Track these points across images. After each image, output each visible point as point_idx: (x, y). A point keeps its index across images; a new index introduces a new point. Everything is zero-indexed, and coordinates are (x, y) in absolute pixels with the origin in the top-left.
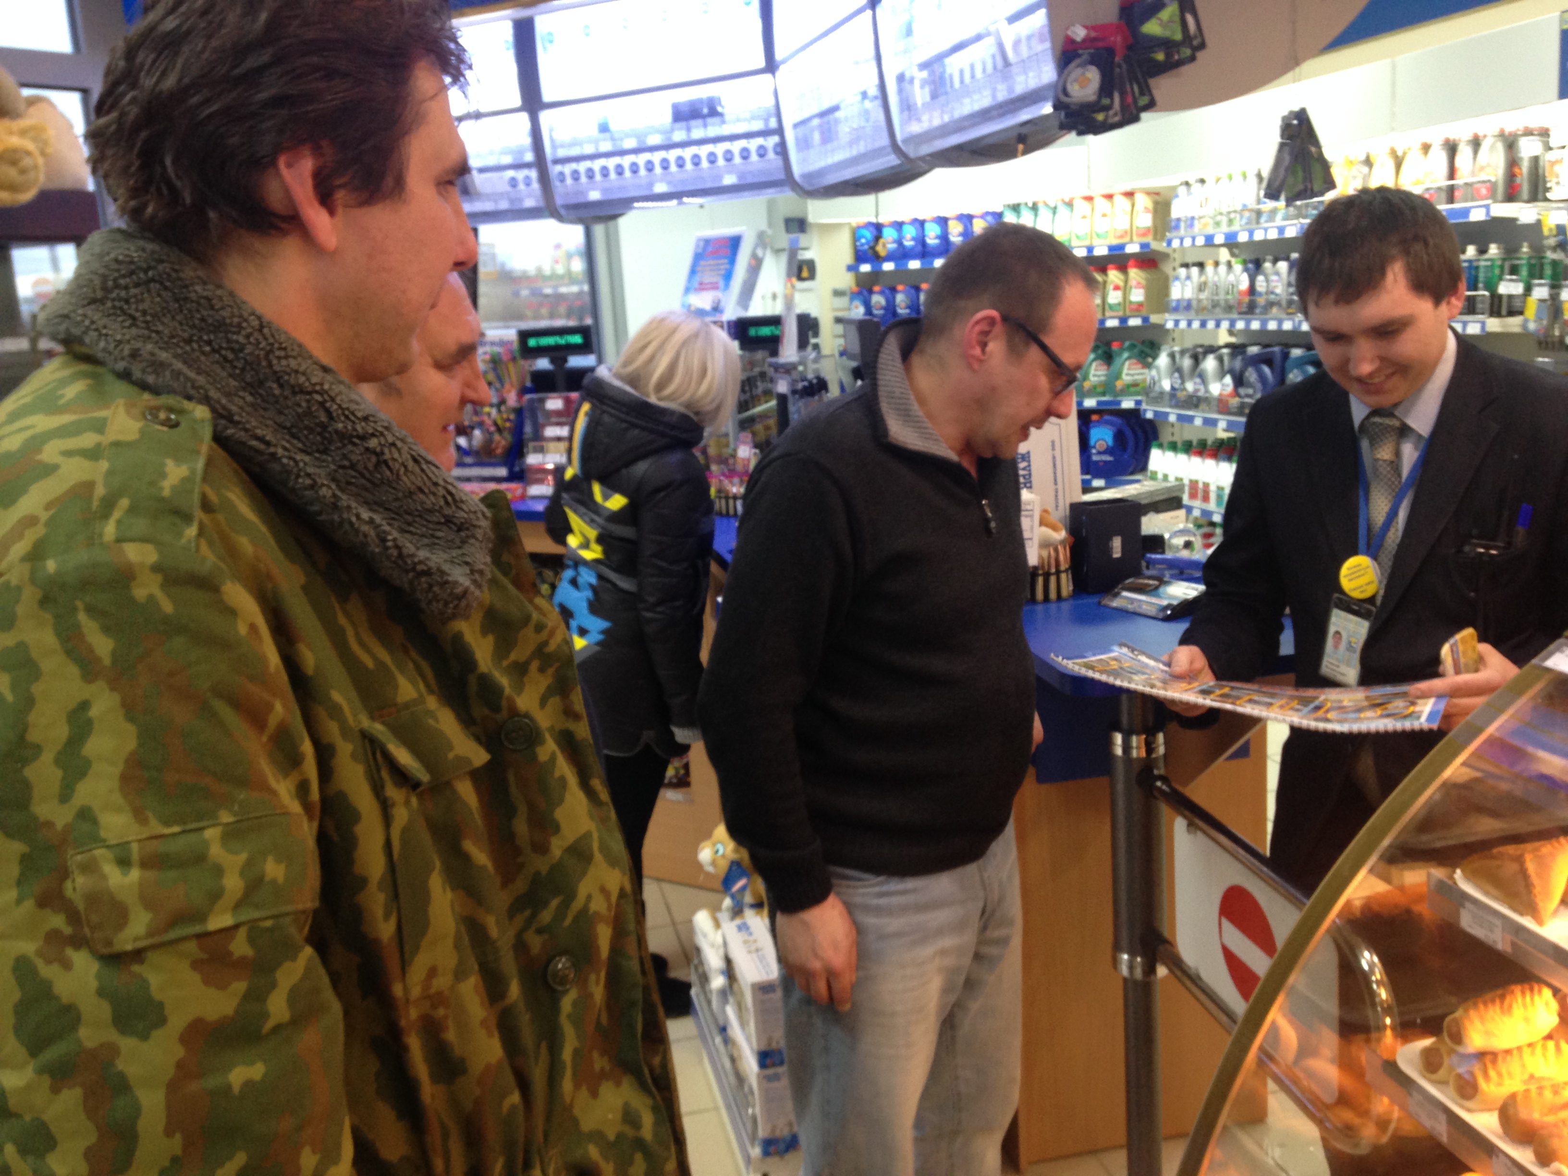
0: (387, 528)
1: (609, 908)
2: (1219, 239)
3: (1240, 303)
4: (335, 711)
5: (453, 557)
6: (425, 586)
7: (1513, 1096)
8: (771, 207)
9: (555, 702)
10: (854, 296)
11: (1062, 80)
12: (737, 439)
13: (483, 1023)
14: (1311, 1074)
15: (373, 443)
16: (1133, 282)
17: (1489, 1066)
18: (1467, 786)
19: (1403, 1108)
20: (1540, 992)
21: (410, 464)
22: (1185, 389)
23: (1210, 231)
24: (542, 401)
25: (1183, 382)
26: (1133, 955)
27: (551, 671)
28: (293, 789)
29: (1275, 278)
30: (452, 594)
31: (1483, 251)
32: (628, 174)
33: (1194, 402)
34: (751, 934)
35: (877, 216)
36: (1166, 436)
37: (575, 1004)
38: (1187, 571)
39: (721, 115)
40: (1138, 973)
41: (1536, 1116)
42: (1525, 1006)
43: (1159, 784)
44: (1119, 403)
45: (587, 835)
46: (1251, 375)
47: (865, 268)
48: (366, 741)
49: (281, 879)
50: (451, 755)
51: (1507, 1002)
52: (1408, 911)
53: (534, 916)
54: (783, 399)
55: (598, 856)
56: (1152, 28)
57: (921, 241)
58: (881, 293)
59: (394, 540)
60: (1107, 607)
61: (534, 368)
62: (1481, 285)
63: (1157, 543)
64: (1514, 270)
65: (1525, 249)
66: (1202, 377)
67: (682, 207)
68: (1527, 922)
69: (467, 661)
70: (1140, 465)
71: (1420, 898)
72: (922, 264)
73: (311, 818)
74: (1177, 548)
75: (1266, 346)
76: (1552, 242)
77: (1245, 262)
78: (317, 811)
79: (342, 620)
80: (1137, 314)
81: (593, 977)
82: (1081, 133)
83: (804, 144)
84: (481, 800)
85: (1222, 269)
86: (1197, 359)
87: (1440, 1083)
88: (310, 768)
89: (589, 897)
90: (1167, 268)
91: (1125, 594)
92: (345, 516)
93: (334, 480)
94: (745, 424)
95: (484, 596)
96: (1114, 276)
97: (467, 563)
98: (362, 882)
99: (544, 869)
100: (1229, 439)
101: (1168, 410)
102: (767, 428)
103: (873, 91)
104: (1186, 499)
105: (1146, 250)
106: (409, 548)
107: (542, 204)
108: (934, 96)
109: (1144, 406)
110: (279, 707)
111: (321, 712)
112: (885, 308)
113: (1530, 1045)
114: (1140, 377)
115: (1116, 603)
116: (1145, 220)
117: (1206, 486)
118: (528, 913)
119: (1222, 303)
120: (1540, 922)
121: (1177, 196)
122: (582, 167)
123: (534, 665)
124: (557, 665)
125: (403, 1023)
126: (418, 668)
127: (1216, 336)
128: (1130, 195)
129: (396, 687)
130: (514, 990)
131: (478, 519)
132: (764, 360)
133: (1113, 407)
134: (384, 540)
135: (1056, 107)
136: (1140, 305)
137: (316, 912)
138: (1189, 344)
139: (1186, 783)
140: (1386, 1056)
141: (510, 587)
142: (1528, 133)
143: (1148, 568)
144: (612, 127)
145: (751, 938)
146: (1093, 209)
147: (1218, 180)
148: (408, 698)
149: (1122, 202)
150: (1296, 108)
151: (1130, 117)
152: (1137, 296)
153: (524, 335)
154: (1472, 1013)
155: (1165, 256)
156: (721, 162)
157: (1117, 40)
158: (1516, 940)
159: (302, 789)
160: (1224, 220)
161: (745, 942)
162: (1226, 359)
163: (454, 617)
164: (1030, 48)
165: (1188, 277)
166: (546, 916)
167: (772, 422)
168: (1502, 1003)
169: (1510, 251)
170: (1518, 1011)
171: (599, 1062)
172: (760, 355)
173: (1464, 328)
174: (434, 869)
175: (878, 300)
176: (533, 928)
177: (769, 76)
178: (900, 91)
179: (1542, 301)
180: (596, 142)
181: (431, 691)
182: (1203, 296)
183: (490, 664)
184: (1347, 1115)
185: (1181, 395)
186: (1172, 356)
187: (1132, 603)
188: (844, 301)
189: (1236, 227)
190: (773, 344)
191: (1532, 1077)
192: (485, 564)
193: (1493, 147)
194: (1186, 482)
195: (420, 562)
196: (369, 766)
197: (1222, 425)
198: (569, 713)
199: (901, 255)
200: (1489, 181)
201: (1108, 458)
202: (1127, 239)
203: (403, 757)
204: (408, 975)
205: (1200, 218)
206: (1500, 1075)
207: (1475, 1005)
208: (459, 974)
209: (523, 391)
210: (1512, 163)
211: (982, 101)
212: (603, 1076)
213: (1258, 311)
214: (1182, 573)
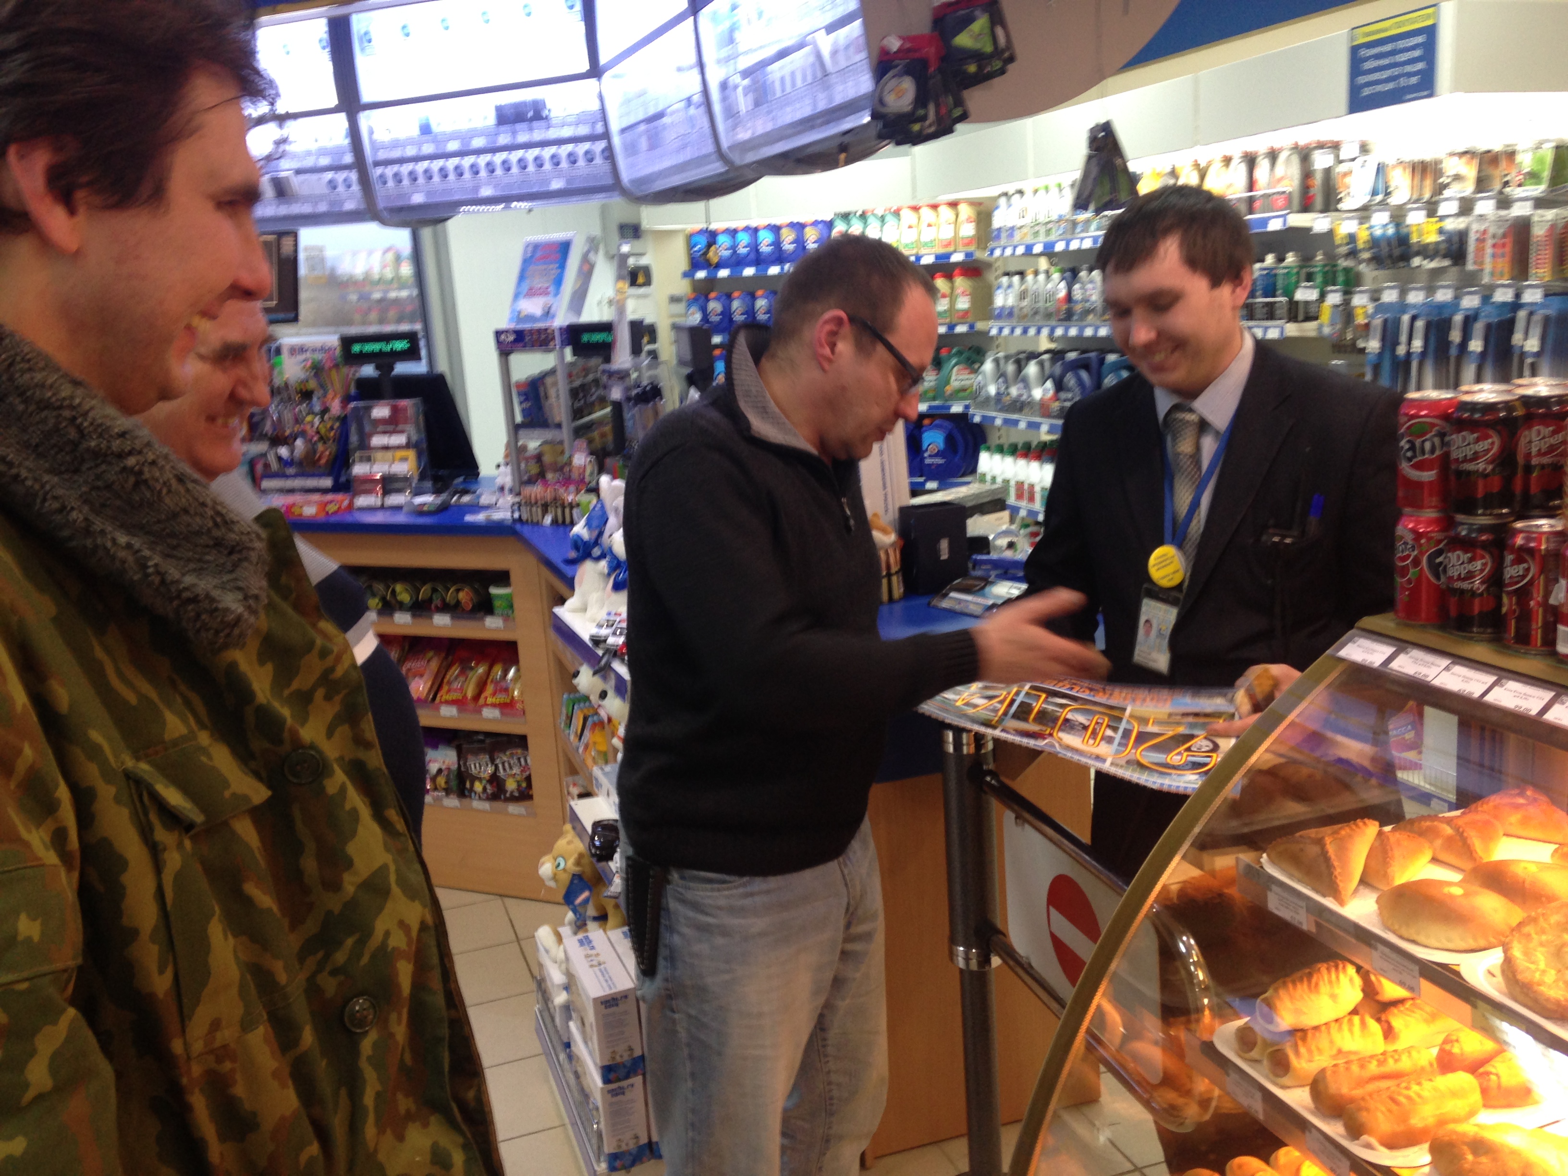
0: (147, 553)
1: (409, 944)
2: (1038, 249)
3: (1058, 311)
4: (94, 753)
5: (223, 582)
6: (192, 614)
7: (1323, 1071)
8: (604, 212)
9: (344, 730)
10: (691, 302)
11: (879, 90)
12: (572, 447)
13: (275, 1074)
14: (1136, 1057)
15: (131, 461)
16: (959, 291)
17: (1300, 1043)
18: (1272, 772)
19: (1222, 1088)
20: (1344, 968)
21: (174, 482)
22: (1008, 394)
23: (1029, 240)
24: (368, 409)
25: (1007, 388)
26: (968, 948)
27: (338, 698)
28: (47, 839)
29: (1090, 286)
30: (222, 622)
31: (1281, 259)
32: (452, 177)
33: (1019, 406)
34: (593, 948)
35: (708, 221)
36: (994, 439)
37: (375, 1045)
38: (1012, 571)
39: (547, 118)
40: (974, 965)
41: (1345, 1090)
42: (1330, 982)
43: (988, 779)
44: (949, 407)
45: (384, 868)
46: (1070, 380)
47: (701, 274)
48: (131, 782)
49: (36, 938)
50: (227, 794)
51: (1314, 980)
52: (1221, 895)
53: (327, 956)
54: (617, 407)
55: (395, 889)
56: (963, 40)
57: (754, 246)
58: (717, 299)
59: (156, 565)
60: (936, 608)
61: (358, 375)
62: (1279, 292)
63: (982, 544)
64: (1309, 277)
65: (1319, 257)
66: (1025, 382)
67: (508, 212)
68: (1329, 902)
69: (244, 694)
70: (970, 467)
71: (1232, 882)
72: (757, 270)
73: (69, 868)
74: (1000, 549)
75: (1084, 352)
76: (1344, 250)
77: (1063, 271)
78: (77, 862)
79: (99, 653)
80: (962, 321)
81: (394, 1016)
82: (899, 143)
83: (631, 149)
84: (262, 840)
85: (1042, 277)
86: (1020, 365)
87: (1254, 1062)
88: (67, 815)
89: (387, 934)
90: (991, 276)
91: (953, 595)
92: (99, 541)
93: (86, 502)
94: (579, 432)
95: (262, 622)
96: (940, 283)
97: (239, 589)
98: (133, 934)
99: (337, 908)
100: (1052, 442)
101: (993, 414)
102: (603, 435)
103: (697, 98)
104: (1012, 500)
105: (969, 259)
106: (173, 572)
107: (362, 206)
108: (757, 104)
109: (971, 411)
110: (28, 751)
111: (78, 753)
112: (722, 313)
113: (1337, 1020)
114: (968, 383)
115: (945, 604)
116: (968, 230)
117: (1032, 486)
118: (320, 955)
119: (1042, 310)
120: (1342, 903)
121: (997, 208)
122: (405, 169)
123: (320, 693)
124: (344, 692)
125: (185, 1081)
126: (188, 703)
127: (1037, 343)
128: (954, 205)
129: (164, 723)
130: (308, 1037)
131: (251, 541)
132: (597, 366)
133: (944, 412)
134: (144, 567)
135: (874, 116)
136: (966, 313)
137: (80, 969)
138: (1013, 350)
139: (1014, 778)
140: (1205, 1037)
141: (290, 611)
142: (1321, 146)
143: (974, 568)
144: (435, 128)
145: (593, 952)
146: (919, 219)
147: (1036, 191)
148: (177, 735)
149: (946, 212)
150: (1103, 121)
151: (944, 129)
152: (963, 304)
153: (347, 342)
154: (1282, 993)
155: (988, 265)
156: (548, 166)
157: (931, 52)
158: (1319, 920)
159: (59, 838)
160: (1042, 230)
161: (587, 956)
162: (1047, 365)
163: (226, 646)
164: (848, 58)
165: (1010, 286)
166: (340, 957)
167: (608, 429)
168: (1309, 981)
169: (1306, 259)
170: (1324, 988)
171: (404, 1103)
172: (594, 361)
173: (1265, 332)
174: (213, 915)
175: (715, 306)
176: (328, 968)
177: (593, 81)
178: (724, 99)
179: (1336, 306)
180: (420, 145)
181: (202, 726)
182: (1025, 303)
183: (268, 693)
184: (1170, 1096)
185: (1006, 400)
186: (997, 361)
187: (960, 603)
188: (680, 308)
189: (1052, 238)
190: (605, 350)
191: (1340, 1051)
192: (261, 588)
193: (1288, 158)
194: (1012, 483)
195: (186, 589)
196: (135, 808)
197: (1044, 428)
198: (359, 741)
199: (736, 262)
200: (1284, 192)
201: (939, 461)
202: (951, 249)
203: (173, 797)
204: (187, 1030)
205: (1021, 227)
206: (1310, 1051)
207: (1285, 984)
208: (246, 1026)
209: (347, 399)
210: (1307, 174)
211: (803, 110)
212: (409, 1117)
213: (1075, 318)
214: (1006, 573)
